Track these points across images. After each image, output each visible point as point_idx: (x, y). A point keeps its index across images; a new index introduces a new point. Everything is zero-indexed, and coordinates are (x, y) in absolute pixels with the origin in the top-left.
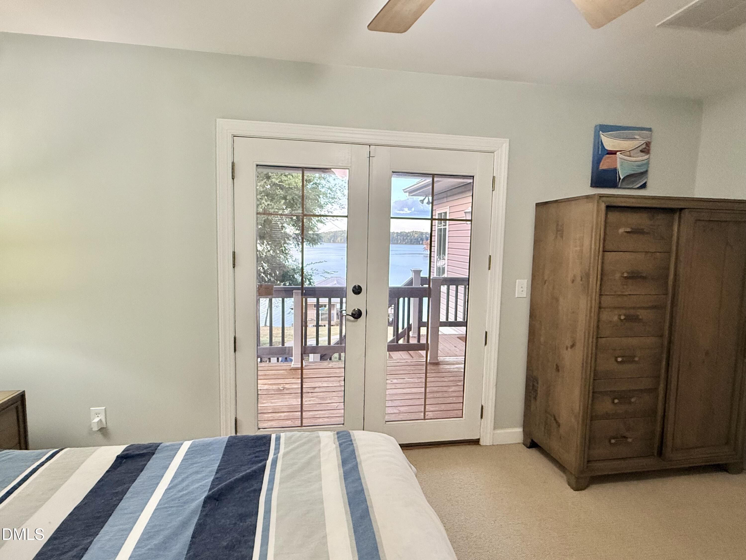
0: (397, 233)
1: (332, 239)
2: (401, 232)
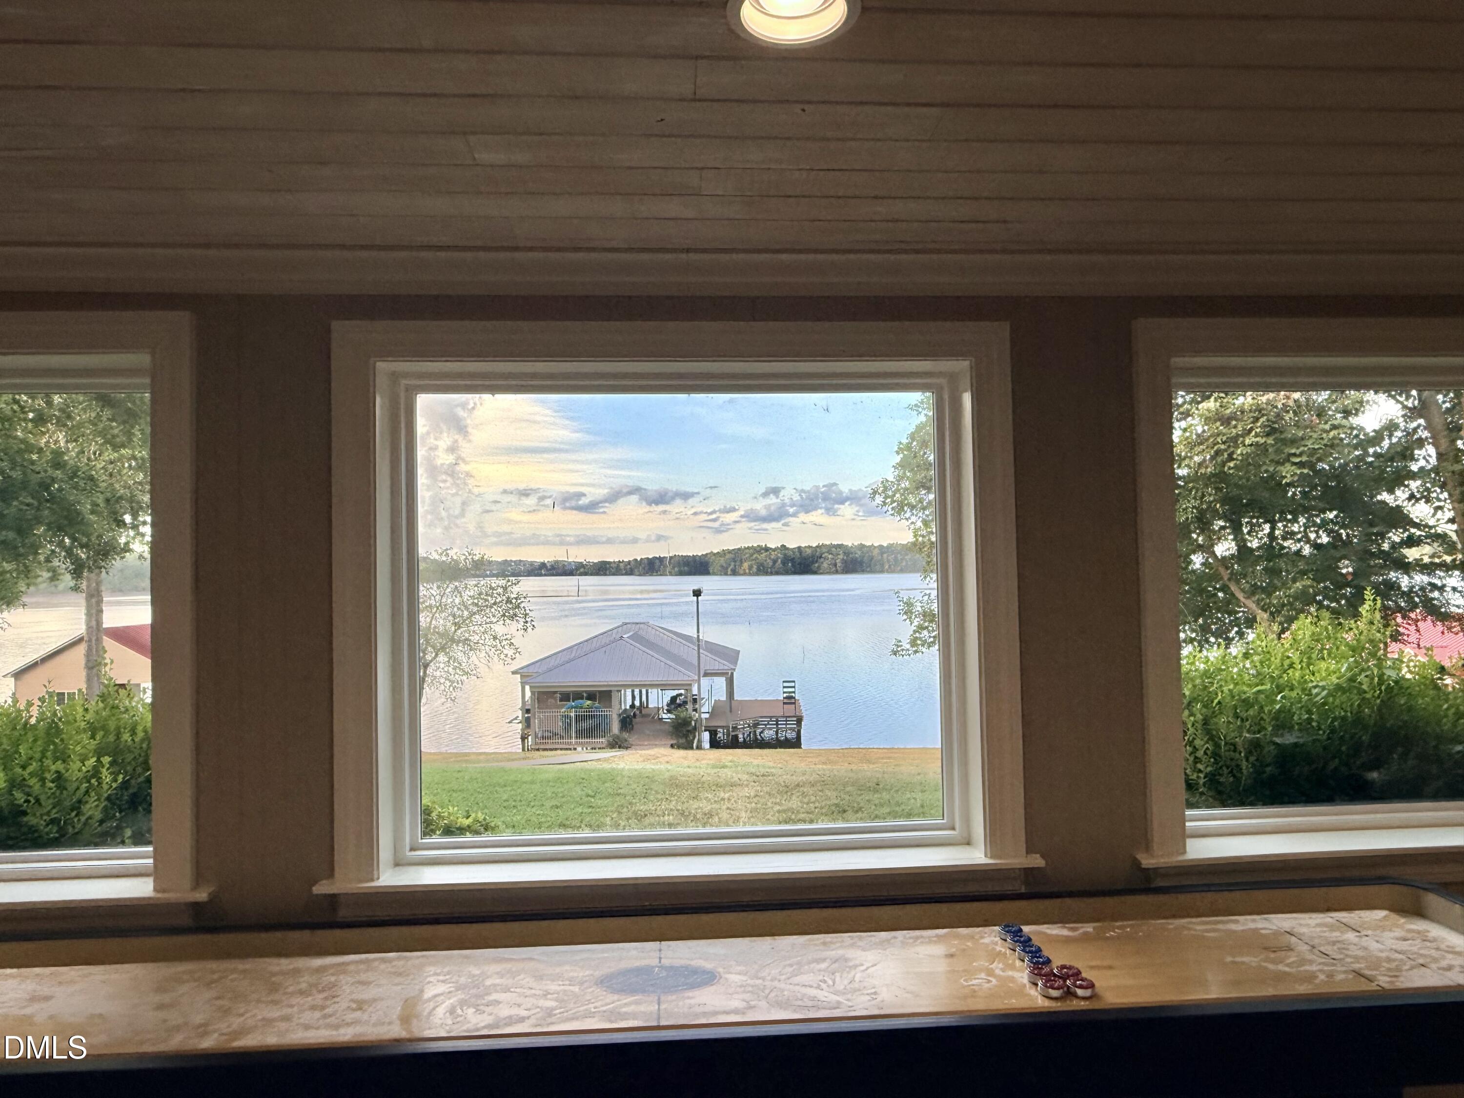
0: (881, 547)
1: (732, 567)
2: (890, 546)
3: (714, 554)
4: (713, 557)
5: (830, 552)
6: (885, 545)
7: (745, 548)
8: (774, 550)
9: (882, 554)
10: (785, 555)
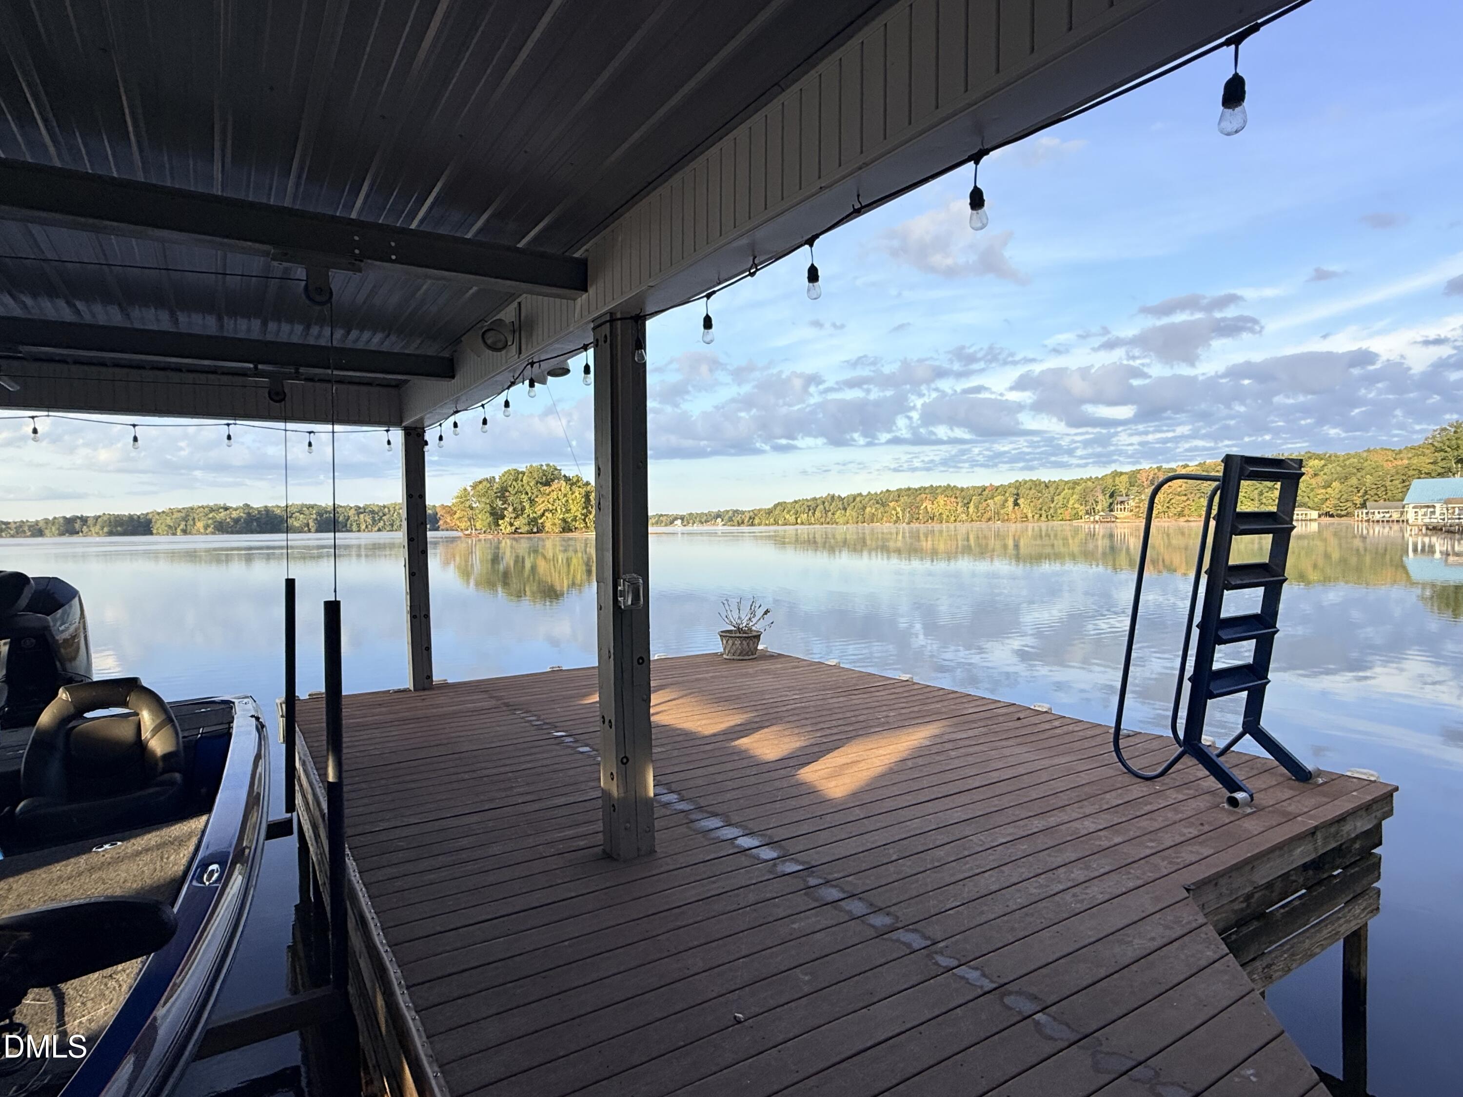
3: (159, 514)
4: (157, 517)
5: (301, 512)
6: (362, 506)
7: (199, 507)
8: (236, 509)
9: (359, 514)
10: (249, 514)
